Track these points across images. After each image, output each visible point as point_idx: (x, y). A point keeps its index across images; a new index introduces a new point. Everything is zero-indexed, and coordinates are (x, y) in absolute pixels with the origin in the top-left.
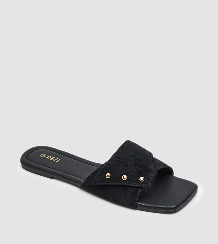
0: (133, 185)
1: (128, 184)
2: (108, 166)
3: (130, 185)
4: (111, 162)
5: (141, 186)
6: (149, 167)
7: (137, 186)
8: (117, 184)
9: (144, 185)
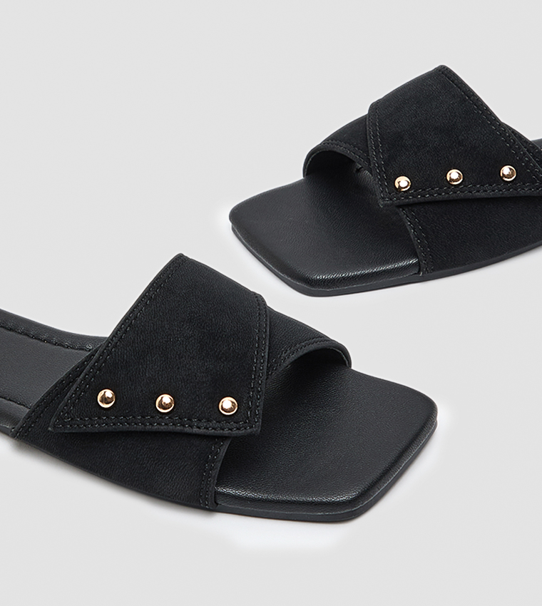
0: (195, 430)
1: (179, 428)
2: (105, 362)
3: (187, 429)
4: (115, 346)
5: (226, 432)
6: (252, 359)
7: (211, 432)
8: (140, 427)
9: (238, 429)
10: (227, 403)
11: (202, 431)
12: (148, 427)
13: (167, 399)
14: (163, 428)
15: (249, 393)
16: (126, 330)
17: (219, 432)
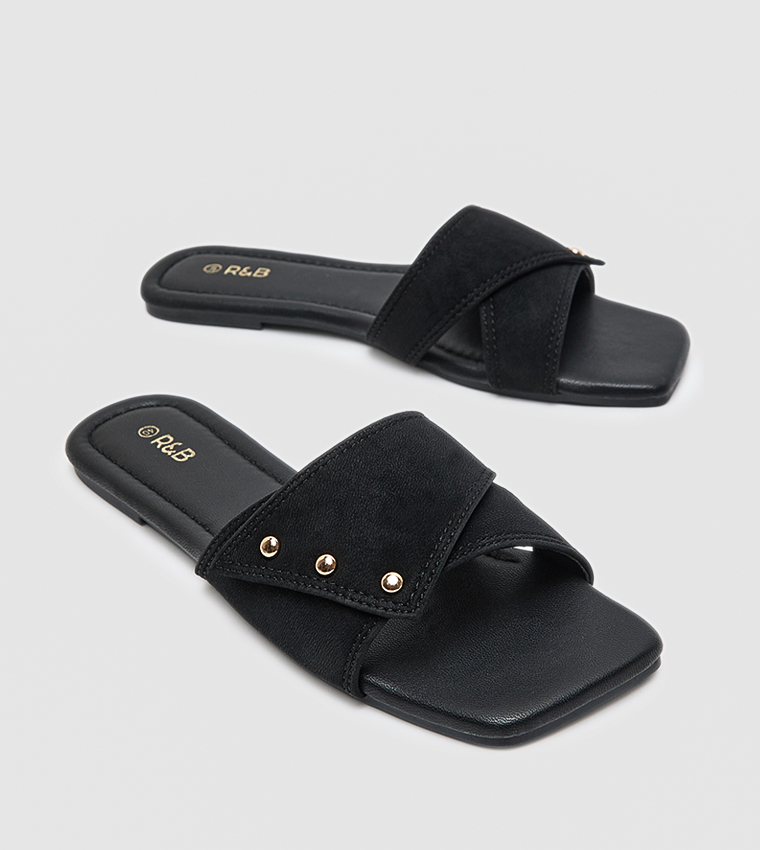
0: (348, 601)
1: (331, 595)
2: (278, 506)
3: (339, 599)
4: (293, 491)
5: (380, 611)
6: (438, 536)
7: (364, 607)
8: (292, 586)
9: (394, 610)
10: (393, 579)
11: (354, 604)
12: (301, 588)
13: (329, 560)
14: (315, 591)
15: (420, 573)
16: (310, 476)
17: (373, 609)
